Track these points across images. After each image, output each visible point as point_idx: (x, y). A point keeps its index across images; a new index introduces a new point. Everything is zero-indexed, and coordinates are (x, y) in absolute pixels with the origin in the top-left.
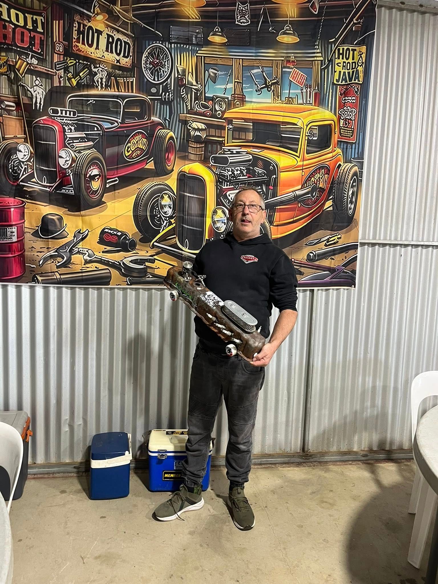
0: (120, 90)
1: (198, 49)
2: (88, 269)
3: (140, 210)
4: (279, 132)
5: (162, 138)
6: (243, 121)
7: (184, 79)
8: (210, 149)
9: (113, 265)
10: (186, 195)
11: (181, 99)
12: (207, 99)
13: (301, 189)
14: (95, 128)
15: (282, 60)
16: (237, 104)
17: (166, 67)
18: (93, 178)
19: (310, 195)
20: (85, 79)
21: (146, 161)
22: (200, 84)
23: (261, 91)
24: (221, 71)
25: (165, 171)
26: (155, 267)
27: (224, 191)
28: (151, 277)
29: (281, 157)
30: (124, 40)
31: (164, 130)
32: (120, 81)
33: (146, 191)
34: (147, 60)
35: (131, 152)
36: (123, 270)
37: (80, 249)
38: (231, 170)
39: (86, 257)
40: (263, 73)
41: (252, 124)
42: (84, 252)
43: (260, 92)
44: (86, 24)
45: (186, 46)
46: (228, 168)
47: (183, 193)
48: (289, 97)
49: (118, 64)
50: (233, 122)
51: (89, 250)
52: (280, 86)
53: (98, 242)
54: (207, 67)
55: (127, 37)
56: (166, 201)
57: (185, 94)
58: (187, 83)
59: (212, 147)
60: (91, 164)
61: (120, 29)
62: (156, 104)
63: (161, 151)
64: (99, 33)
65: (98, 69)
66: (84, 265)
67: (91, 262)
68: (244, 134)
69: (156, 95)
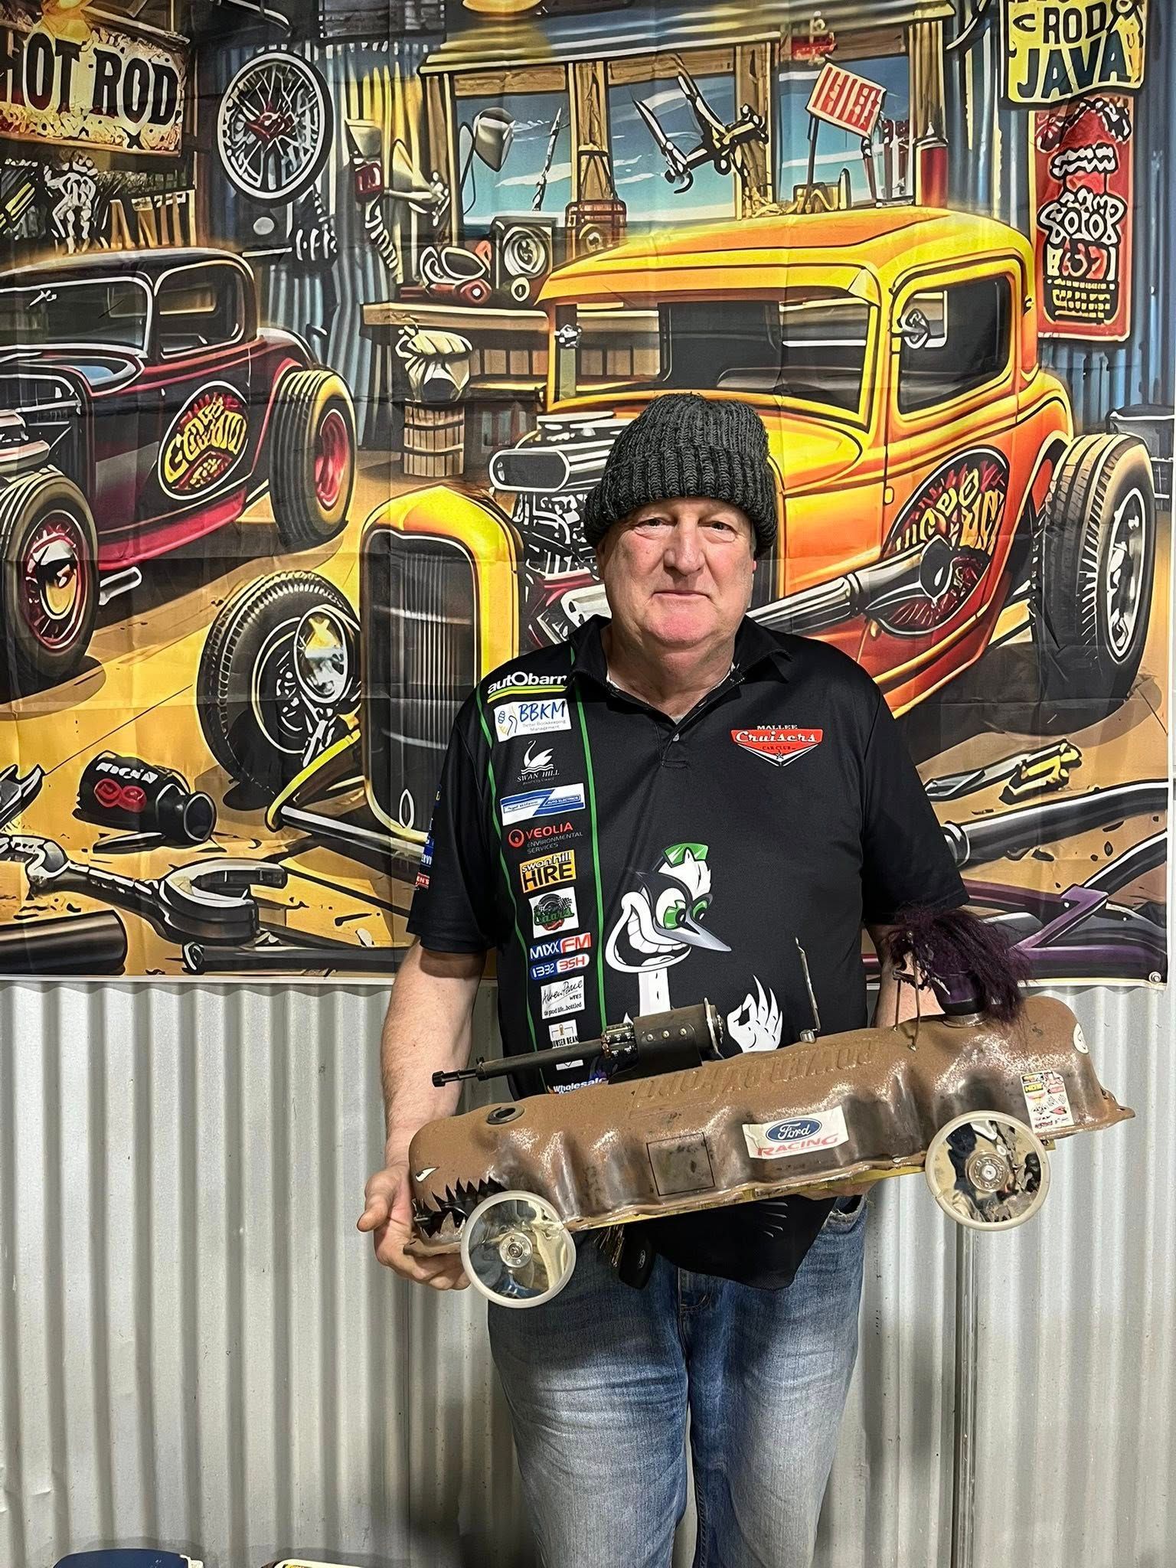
0: (142, 242)
1: (426, 49)
2: (43, 916)
3: (224, 686)
4: (773, 334)
5: (300, 404)
6: (621, 305)
7: (376, 170)
8: (486, 428)
9: (132, 899)
10: (398, 617)
11: (368, 249)
12: (469, 235)
13: (881, 559)
14: (58, 390)
15: (773, 41)
16: (591, 243)
17: (308, 132)
18: (48, 573)
19: (918, 585)
20: (22, 221)
21: (241, 498)
22: (441, 180)
23: (690, 177)
24: (519, 121)
25: (315, 531)
26: (291, 904)
27: (550, 592)
28: (273, 939)
29: (785, 434)
30: (155, 61)
31: (306, 374)
32: (141, 208)
33: (245, 608)
34: (238, 120)
35: (185, 466)
36: (167, 915)
37: (16, 840)
38: (574, 505)
39: (37, 870)
40: (694, 102)
41: (656, 314)
42: (27, 850)
43: (687, 181)
44: (25, 28)
45: (380, 46)
46: (565, 500)
47: (386, 609)
48: (811, 185)
49: (135, 149)
50: (579, 315)
51: (47, 841)
52: (768, 146)
53: (76, 813)
54: (464, 109)
55: (166, 50)
56: (322, 644)
57: (381, 228)
58: (387, 184)
59: (495, 422)
60: (43, 526)
61: (141, 25)
62: (272, 275)
63: (298, 451)
64: (70, 51)
65: (65, 178)
66: (29, 898)
67: (53, 886)
68: (623, 356)
69: (273, 242)
